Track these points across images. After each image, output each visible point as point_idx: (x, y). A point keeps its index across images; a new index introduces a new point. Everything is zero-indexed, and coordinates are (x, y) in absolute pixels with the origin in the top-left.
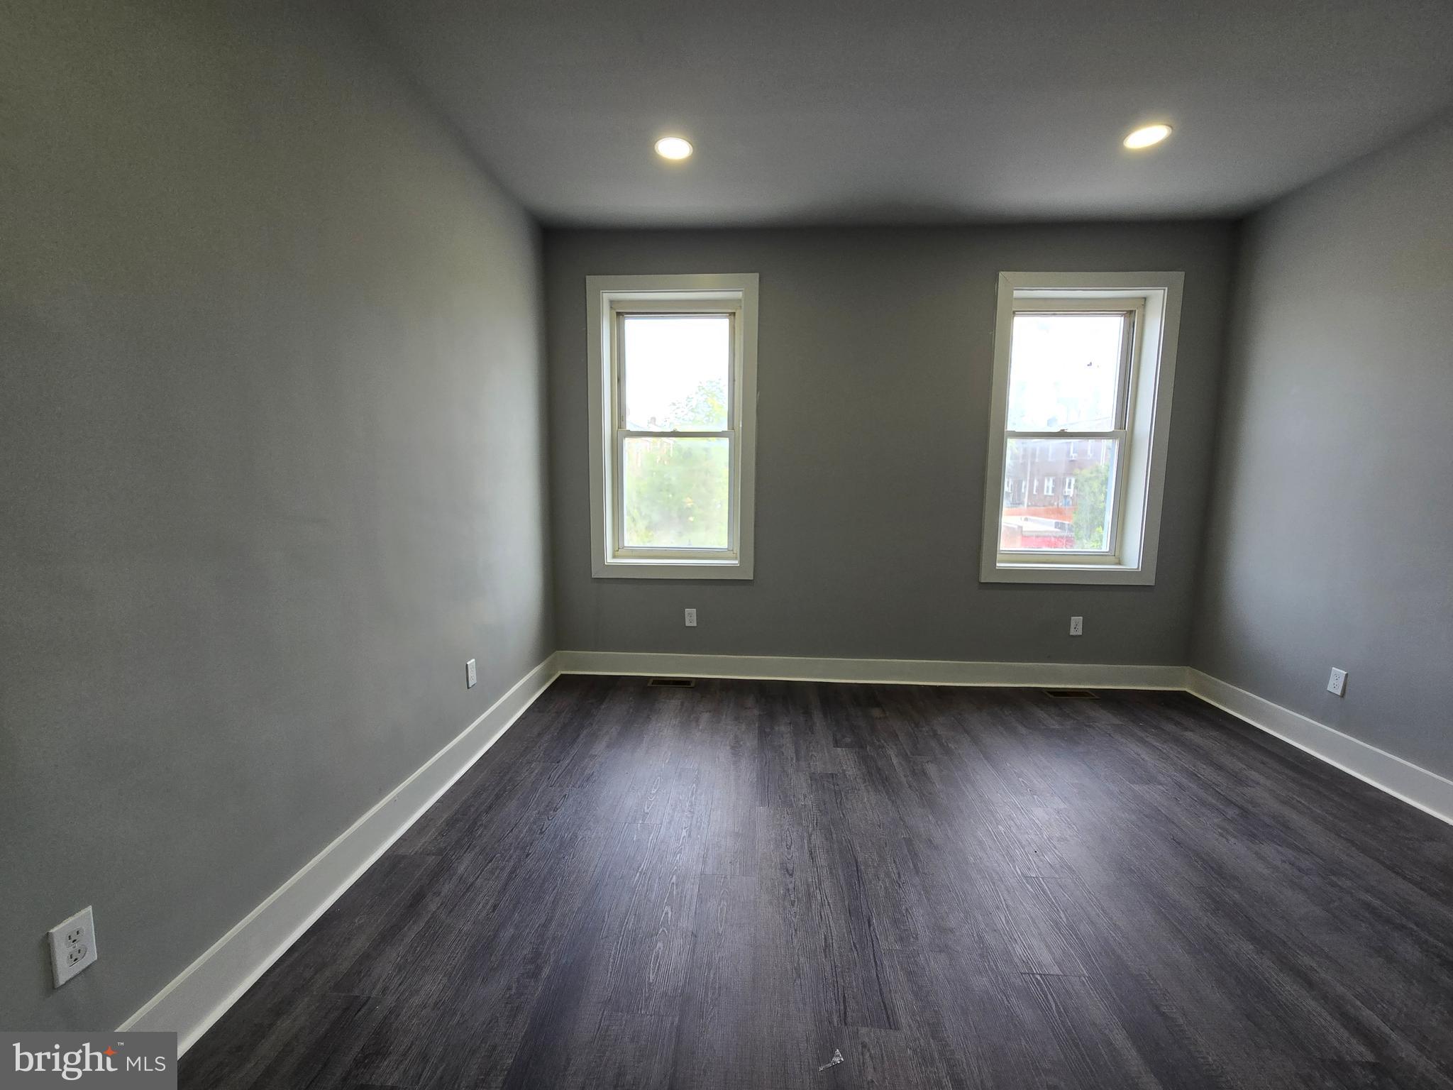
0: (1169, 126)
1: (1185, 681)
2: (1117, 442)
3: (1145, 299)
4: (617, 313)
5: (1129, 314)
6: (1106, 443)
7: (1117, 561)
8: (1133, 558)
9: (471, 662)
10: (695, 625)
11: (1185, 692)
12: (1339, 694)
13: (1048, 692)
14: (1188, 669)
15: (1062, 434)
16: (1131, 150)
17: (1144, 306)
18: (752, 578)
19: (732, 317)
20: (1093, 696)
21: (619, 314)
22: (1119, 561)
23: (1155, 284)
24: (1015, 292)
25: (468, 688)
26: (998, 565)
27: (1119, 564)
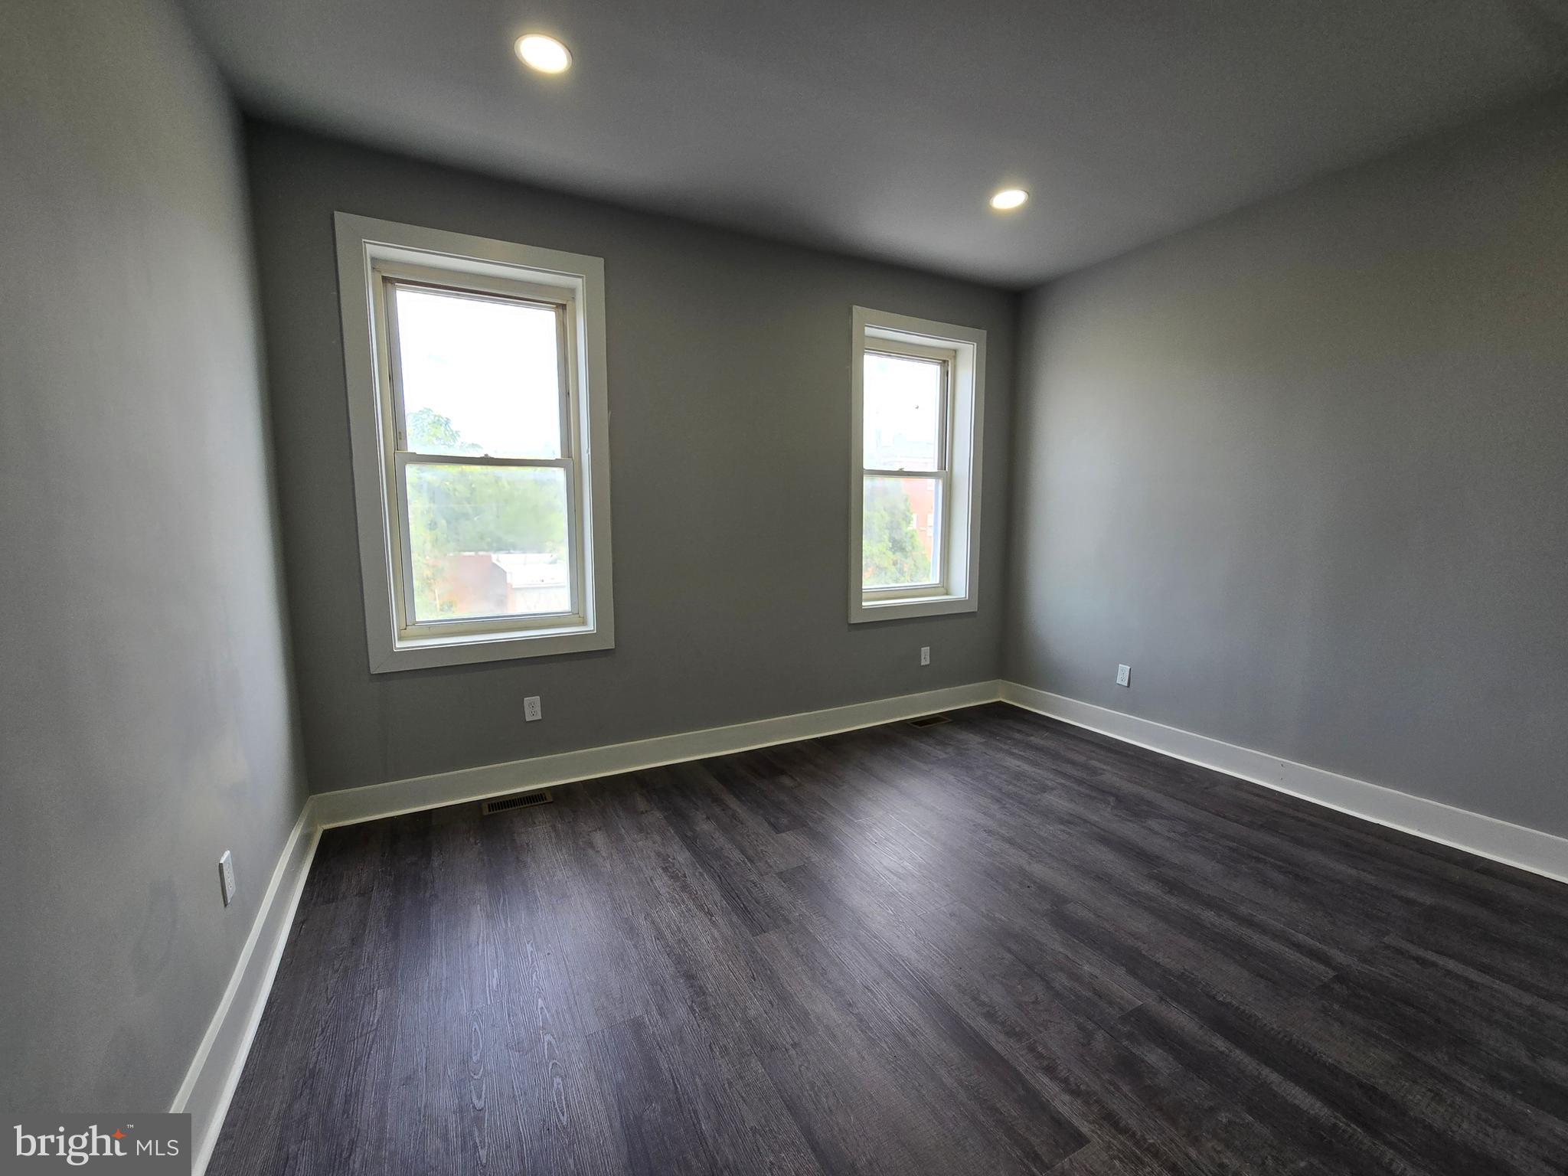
0: (1028, 193)
1: (999, 692)
2: (940, 482)
3: (955, 351)
4: (383, 276)
5: (944, 363)
6: (931, 481)
7: (945, 591)
8: (960, 588)
9: (225, 857)
10: (539, 717)
11: (1000, 701)
12: (1126, 685)
13: (913, 723)
14: (1000, 680)
15: (901, 473)
16: (996, 210)
17: (955, 357)
18: (613, 646)
19: (561, 311)
20: (945, 720)
21: (385, 279)
22: (947, 591)
23: (968, 339)
24: (866, 328)
25: (226, 905)
26: (864, 604)
27: (947, 594)
